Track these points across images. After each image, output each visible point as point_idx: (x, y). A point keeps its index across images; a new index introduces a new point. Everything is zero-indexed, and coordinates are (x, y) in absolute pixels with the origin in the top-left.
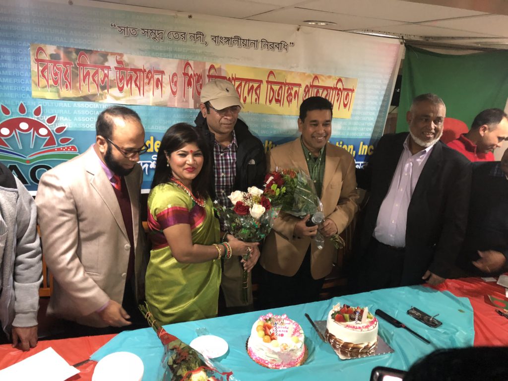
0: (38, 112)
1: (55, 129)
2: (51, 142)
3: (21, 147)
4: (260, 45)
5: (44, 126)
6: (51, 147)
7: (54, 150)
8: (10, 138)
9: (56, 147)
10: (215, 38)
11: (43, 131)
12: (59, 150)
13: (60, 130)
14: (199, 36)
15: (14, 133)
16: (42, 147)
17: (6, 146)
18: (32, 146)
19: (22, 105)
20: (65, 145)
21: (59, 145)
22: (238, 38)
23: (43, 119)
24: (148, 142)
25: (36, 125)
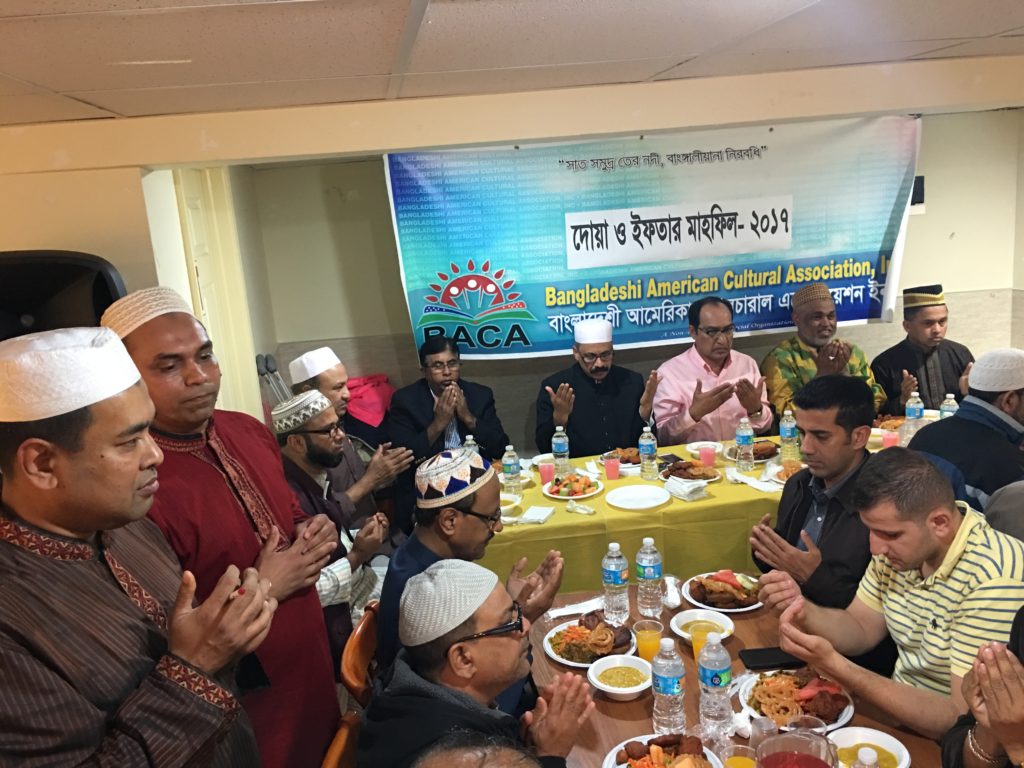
0: (486, 268)
1: (503, 285)
2: (499, 299)
3: (468, 307)
4: (725, 155)
5: (492, 283)
6: (498, 305)
7: (501, 308)
8: (459, 297)
9: (503, 304)
10: (672, 158)
11: (491, 288)
12: (507, 307)
13: (508, 285)
14: (653, 158)
15: (462, 292)
16: (490, 306)
17: (454, 305)
18: (480, 306)
19: (471, 261)
20: (513, 302)
21: (507, 302)
22: (698, 153)
23: (491, 274)
24: (602, 290)
25: (483, 282)
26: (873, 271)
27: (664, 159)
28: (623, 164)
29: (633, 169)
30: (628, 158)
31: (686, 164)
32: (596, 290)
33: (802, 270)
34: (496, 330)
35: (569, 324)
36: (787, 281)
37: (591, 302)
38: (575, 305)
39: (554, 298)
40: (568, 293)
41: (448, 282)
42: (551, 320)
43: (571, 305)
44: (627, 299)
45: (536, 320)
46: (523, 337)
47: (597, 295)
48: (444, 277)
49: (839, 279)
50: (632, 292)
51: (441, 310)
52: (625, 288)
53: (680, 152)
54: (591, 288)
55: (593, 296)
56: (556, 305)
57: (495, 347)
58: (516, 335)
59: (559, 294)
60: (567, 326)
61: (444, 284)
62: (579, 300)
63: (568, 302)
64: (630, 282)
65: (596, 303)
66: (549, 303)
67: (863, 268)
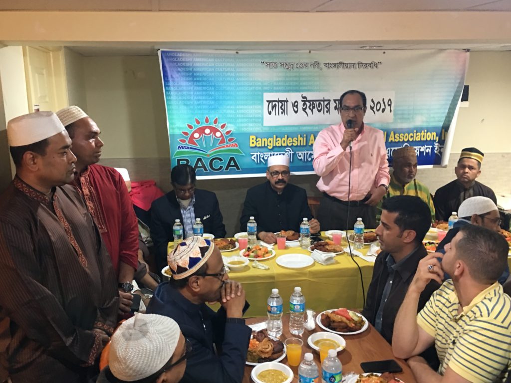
0: (215, 122)
1: (225, 133)
2: (223, 141)
3: (205, 146)
4: (357, 66)
6: (222, 145)
7: (224, 147)
8: (199, 139)
9: (225, 144)
10: (326, 65)
11: (218, 134)
12: (227, 146)
13: (228, 132)
14: (316, 64)
15: (201, 136)
16: (217, 145)
17: (196, 145)
18: (211, 145)
19: (207, 118)
20: (231, 143)
21: (227, 143)
22: (341, 63)
23: (218, 126)
24: (283, 139)
25: (214, 130)
26: (437, 138)
27: (322, 66)
28: (298, 66)
29: (304, 69)
30: (301, 64)
31: (334, 69)
32: (280, 139)
33: (398, 135)
34: (221, 160)
35: (263, 158)
36: (390, 141)
37: (276, 146)
38: (267, 147)
39: (255, 142)
40: (263, 140)
41: (193, 130)
42: (253, 155)
43: (264, 147)
44: (297, 146)
45: (244, 155)
46: (236, 165)
47: (280, 142)
48: (190, 127)
49: (419, 141)
50: (300, 141)
51: (188, 148)
52: (296, 139)
53: (332, 62)
54: (276, 138)
55: (277, 143)
56: (256, 146)
57: (219, 171)
58: (232, 163)
59: (257, 140)
60: (262, 159)
61: (190, 132)
62: (269, 144)
63: (263, 145)
64: (299, 136)
65: (279, 147)
66: (252, 145)
67: (432, 136)
